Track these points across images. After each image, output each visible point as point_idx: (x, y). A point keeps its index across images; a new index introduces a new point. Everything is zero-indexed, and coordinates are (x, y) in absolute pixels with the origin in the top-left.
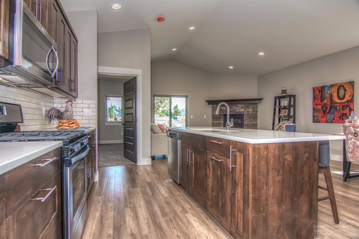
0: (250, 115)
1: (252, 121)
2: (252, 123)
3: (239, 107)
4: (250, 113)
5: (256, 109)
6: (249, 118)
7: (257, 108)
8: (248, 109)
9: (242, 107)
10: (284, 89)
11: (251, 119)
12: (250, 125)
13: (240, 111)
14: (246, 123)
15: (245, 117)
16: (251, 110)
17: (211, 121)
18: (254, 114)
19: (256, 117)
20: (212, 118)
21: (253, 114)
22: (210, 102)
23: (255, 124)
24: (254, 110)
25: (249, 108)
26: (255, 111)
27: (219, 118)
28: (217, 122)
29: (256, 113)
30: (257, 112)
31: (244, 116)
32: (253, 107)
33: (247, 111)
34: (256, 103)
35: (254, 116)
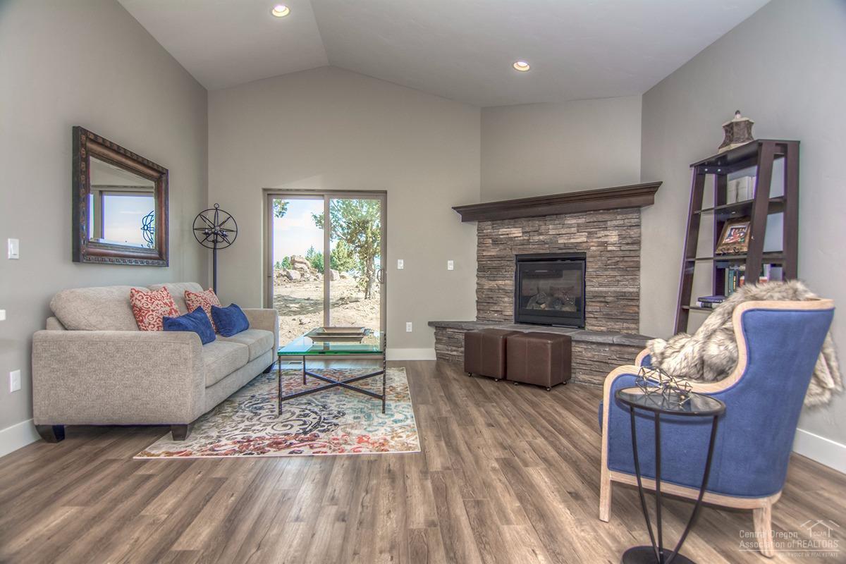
0: (609, 259)
1: (618, 281)
2: (618, 289)
3: (570, 226)
4: (609, 248)
5: (633, 232)
6: (606, 270)
7: (638, 226)
8: (602, 233)
9: (579, 225)
10: (738, 118)
11: (613, 273)
12: (609, 299)
13: (572, 241)
14: (592, 289)
15: (591, 268)
16: (613, 237)
17: (475, 279)
18: (627, 253)
19: (635, 265)
20: (478, 270)
21: (621, 254)
22: (469, 213)
23: (631, 293)
24: (625, 238)
25: (606, 229)
26: (629, 241)
27: (497, 269)
28: (493, 284)
29: (635, 247)
30: (637, 242)
31: (588, 260)
32: (622, 222)
33: (600, 240)
34: (637, 208)
35: (626, 261)
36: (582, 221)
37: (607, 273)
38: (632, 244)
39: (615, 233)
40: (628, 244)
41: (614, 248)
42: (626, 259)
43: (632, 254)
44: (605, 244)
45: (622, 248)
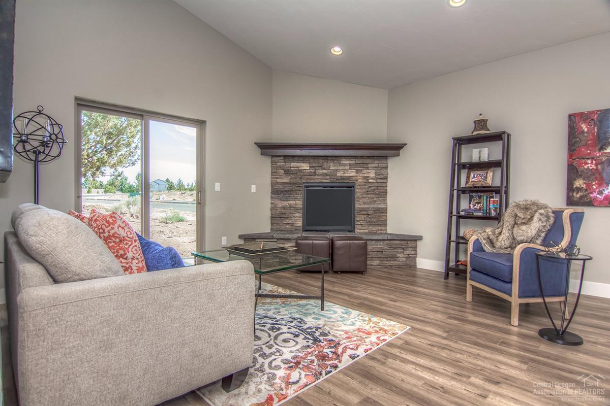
0: (370, 187)
1: (375, 201)
2: (375, 206)
3: (344, 165)
4: (370, 181)
5: (383, 171)
6: (368, 194)
7: (387, 168)
8: (365, 171)
9: (350, 165)
10: (481, 118)
11: (372, 196)
12: (370, 212)
13: (346, 175)
14: (360, 206)
15: (358, 192)
16: (372, 175)
17: (269, 200)
18: (380, 184)
19: (384, 191)
20: (273, 193)
21: (377, 184)
22: (266, 148)
23: (383, 208)
24: (379, 175)
25: (368, 168)
26: (382, 177)
27: (290, 192)
28: (286, 203)
29: (384, 181)
30: (386, 178)
31: (356, 187)
32: (377, 165)
33: (364, 175)
34: (385, 157)
35: (379, 189)
36: (351, 162)
37: (369, 196)
38: (383, 179)
39: (374, 171)
40: (381, 179)
41: (373, 181)
42: (379, 188)
43: (383, 185)
44: (367, 178)
45: (378, 181)
